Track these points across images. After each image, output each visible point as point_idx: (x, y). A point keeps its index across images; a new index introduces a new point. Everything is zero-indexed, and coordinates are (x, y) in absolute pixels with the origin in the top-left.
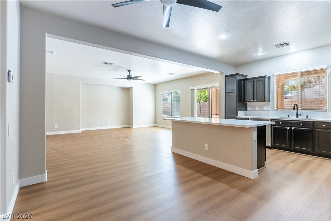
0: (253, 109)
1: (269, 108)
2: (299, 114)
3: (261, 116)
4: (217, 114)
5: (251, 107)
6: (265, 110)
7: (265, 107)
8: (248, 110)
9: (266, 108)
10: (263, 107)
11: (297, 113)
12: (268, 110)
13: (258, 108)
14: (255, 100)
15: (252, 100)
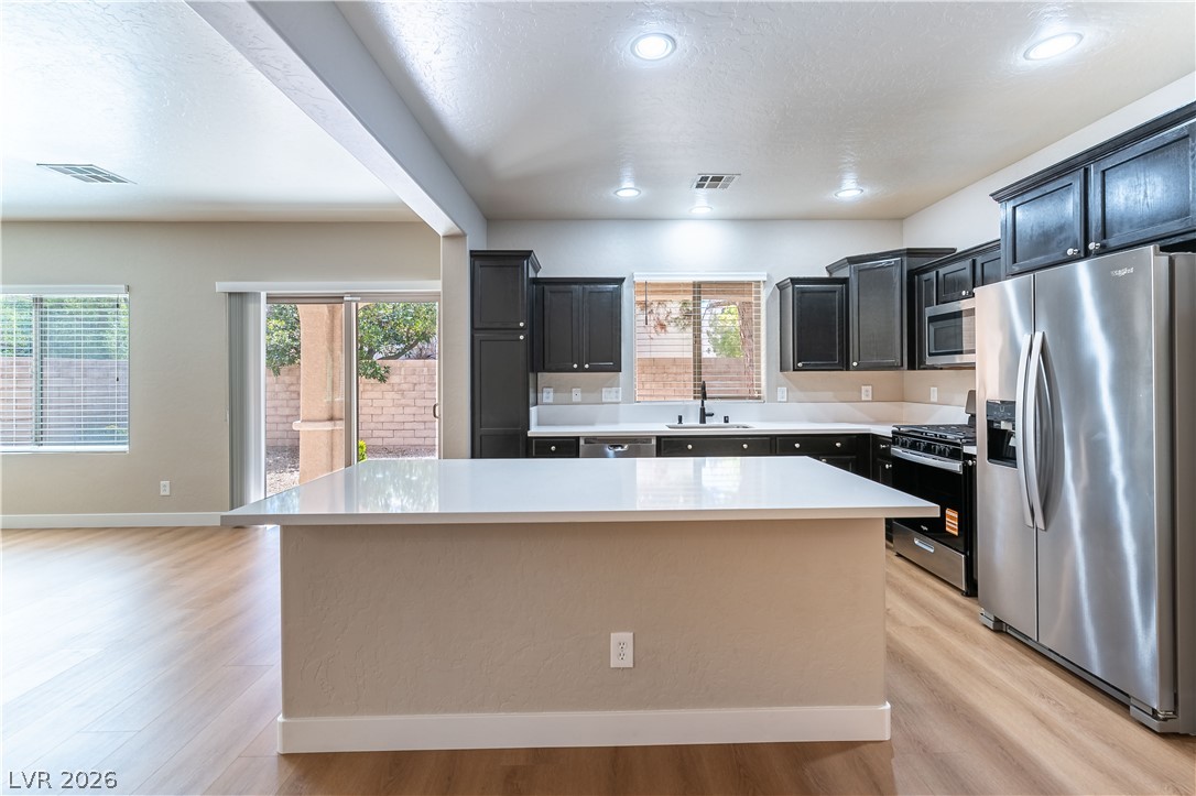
0: (562, 396)
1: (617, 392)
2: (707, 411)
3: (592, 423)
4: (331, 419)
5: (555, 392)
6: (604, 400)
7: (604, 390)
8: (545, 401)
9: (608, 395)
10: (598, 388)
11: (703, 410)
12: (614, 400)
13: (579, 394)
14: (587, 366)
15: (575, 366)
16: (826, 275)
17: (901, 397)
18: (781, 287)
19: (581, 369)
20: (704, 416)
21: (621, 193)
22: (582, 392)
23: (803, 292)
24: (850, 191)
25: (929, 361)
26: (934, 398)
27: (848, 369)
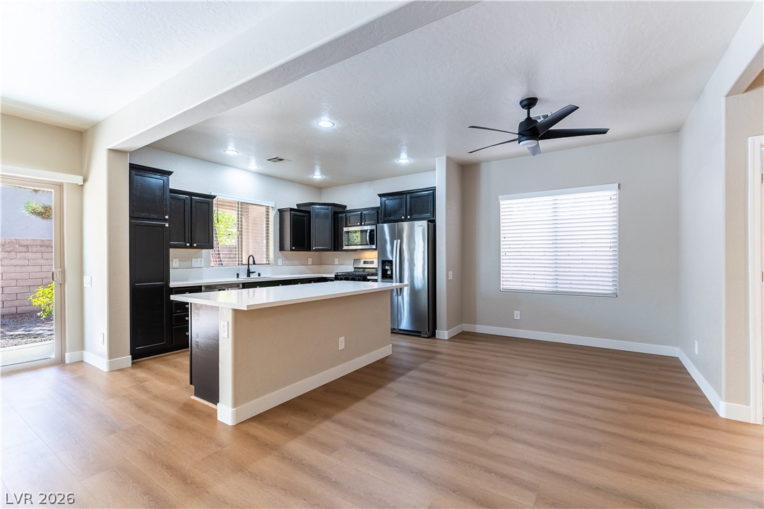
1: (201, 261)
2: (251, 271)
3: (187, 280)
6: (193, 266)
7: (193, 259)
9: (196, 263)
10: (189, 259)
11: (249, 270)
12: (199, 266)
13: (178, 263)
14: (195, 245)
15: (188, 245)
16: (296, 208)
17: (321, 263)
18: (281, 211)
19: (191, 247)
20: (249, 273)
21: (227, 152)
22: (179, 261)
23: (295, 215)
24: (318, 176)
25: (345, 248)
26: (336, 262)
27: (310, 250)
